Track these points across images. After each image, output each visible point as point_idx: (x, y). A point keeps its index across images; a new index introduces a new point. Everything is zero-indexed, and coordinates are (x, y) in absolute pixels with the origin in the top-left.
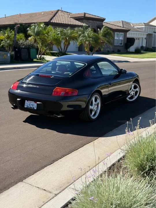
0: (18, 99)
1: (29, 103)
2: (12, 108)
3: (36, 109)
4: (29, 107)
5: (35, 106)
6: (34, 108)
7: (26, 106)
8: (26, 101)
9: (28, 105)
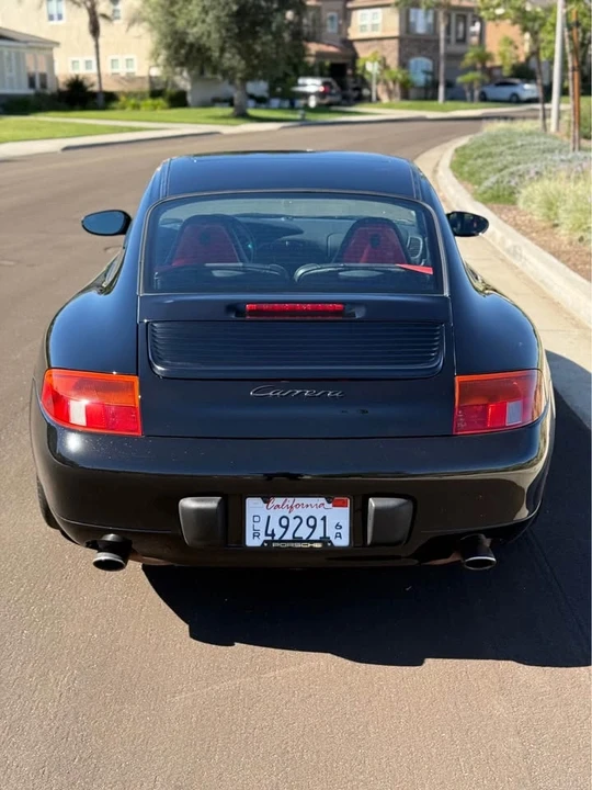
0: (189, 503)
1: (276, 515)
2: (100, 565)
3: (343, 541)
4: (288, 536)
5: (338, 526)
6: (325, 540)
7: (256, 535)
8: (254, 506)
9: (274, 525)
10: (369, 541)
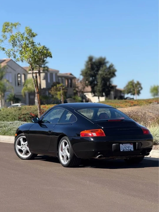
0: (113, 145)
1: (124, 146)
3: (133, 150)
4: (126, 149)
6: (130, 150)
7: (122, 149)
8: (121, 145)
9: (124, 148)
10: (137, 149)
